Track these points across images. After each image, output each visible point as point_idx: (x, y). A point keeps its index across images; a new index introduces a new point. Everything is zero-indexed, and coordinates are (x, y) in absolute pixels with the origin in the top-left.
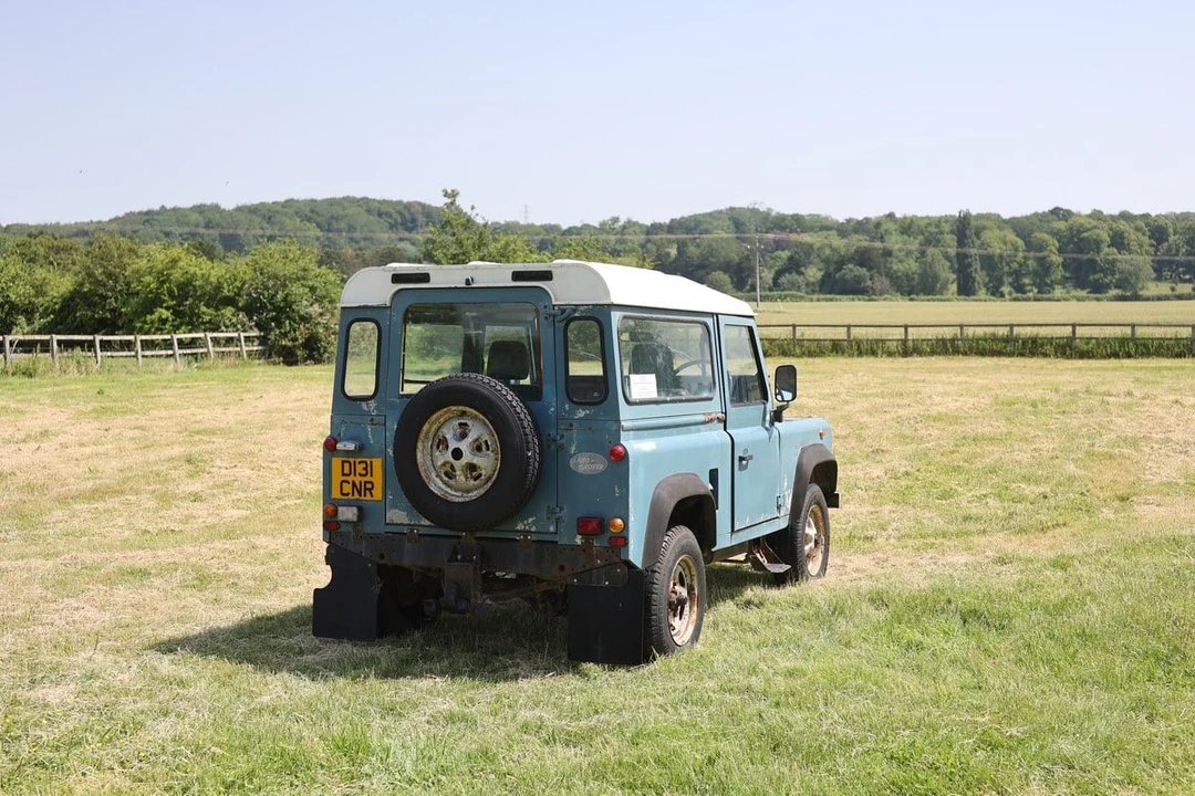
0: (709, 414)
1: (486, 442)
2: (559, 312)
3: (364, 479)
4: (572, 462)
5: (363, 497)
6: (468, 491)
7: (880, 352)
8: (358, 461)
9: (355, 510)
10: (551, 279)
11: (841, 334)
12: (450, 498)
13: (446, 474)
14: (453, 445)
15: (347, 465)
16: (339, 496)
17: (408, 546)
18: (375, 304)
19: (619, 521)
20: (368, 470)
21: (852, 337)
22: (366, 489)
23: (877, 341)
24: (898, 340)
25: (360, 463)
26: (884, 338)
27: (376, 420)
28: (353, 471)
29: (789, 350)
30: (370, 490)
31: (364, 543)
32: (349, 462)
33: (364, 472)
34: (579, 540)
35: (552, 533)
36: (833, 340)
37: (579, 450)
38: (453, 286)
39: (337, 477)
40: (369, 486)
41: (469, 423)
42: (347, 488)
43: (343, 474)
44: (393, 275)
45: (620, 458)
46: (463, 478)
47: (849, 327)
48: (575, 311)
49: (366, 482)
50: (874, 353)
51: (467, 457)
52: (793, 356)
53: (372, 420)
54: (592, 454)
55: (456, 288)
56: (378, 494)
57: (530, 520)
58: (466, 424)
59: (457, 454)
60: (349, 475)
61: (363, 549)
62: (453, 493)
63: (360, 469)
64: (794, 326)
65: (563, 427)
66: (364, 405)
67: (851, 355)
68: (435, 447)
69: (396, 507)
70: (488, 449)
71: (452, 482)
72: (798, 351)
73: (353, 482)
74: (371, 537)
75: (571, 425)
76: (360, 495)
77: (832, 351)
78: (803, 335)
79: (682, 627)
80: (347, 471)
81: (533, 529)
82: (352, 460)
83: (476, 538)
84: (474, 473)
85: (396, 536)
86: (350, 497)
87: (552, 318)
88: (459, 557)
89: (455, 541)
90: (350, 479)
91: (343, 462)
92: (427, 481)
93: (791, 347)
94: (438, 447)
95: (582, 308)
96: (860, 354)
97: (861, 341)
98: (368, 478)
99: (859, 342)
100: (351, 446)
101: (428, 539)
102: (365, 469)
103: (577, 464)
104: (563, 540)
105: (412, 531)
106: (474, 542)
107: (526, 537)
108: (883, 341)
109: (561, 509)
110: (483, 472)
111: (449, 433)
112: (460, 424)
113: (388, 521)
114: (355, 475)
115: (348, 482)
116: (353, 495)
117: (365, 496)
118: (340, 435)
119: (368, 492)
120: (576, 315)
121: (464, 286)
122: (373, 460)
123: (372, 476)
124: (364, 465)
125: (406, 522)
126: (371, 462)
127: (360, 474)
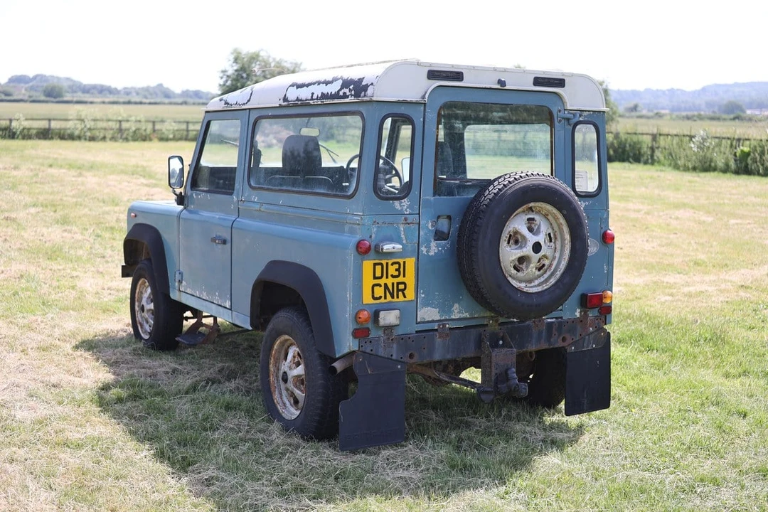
1: (549, 234)
2: (570, 116)
3: (396, 280)
5: (395, 299)
6: (531, 281)
8: (390, 262)
9: (397, 313)
10: (563, 86)
13: (515, 268)
14: (533, 240)
15: (378, 268)
16: (373, 301)
17: (438, 341)
19: (608, 292)
20: (401, 270)
22: (398, 290)
25: (392, 264)
27: (411, 218)
28: (385, 272)
30: (403, 291)
31: (395, 346)
32: (382, 265)
33: (397, 273)
34: (578, 313)
38: (488, 86)
39: (368, 281)
40: (401, 287)
41: (537, 217)
42: (379, 292)
43: (375, 278)
44: (429, 71)
46: (533, 270)
48: (580, 116)
49: (398, 284)
51: (545, 250)
53: (406, 219)
55: (490, 89)
56: (410, 294)
58: (533, 219)
59: (537, 247)
60: (381, 277)
61: (394, 352)
63: (392, 270)
66: (397, 203)
69: (428, 305)
70: (551, 241)
71: (520, 274)
73: (386, 285)
74: (402, 337)
76: (393, 297)
80: (378, 274)
82: (384, 262)
83: (499, 324)
84: (539, 264)
85: (426, 333)
86: (382, 300)
87: (563, 121)
89: (480, 330)
90: (382, 282)
91: (375, 265)
98: (401, 279)
101: (457, 331)
102: (398, 270)
104: (567, 315)
105: (444, 325)
106: (497, 327)
110: (546, 262)
112: (529, 219)
113: (419, 320)
114: (387, 277)
115: (380, 285)
116: (385, 298)
117: (398, 297)
118: (373, 236)
119: (400, 293)
120: (581, 119)
121: (498, 87)
122: (407, 260)
123: (404, 276)
124: (396, 266)
125: (437, 317)
126: (404, 262)
127: (392, 276)
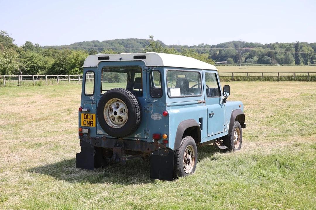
0: (200, 100)
1: (124, 110)
2: (148, 69)
3: (90, 120)
4: (152, 116)
5: (90, 126)
6: (119, 125)
7: (271, 80)
8: (88, 115)
9: (87, 130)
10: (145, 58)
11: (260, 75)
12: (113, 127)
13: (113, 119)
14: (114, 110)
15: (85, 116)
16: (83, 125)
17: (103, 141)
18: (93, 66)
19: (166, 135)
20: (92, 117)
21: (263, 76)
22: (91, 123)
23: (270, 77)
24: (276, 77)
25: (89, 115)
26: (272, 76)
27: (94, 102)
28: (87, 118)
29: (246, 79)
30: (92, 123)
31: (90, 140)
32: (86, 115)
33: (90, 118)
34: (153, 141)
35: (145, 138)
36: (258, 77)
37: (154, 112)
38: (116, 60)
39: (83, 120)
40: (92, 122)
41: (119, 103)
42: (86, 123)
43: (84, 119)
44: (99, 57)
45: (166, 115)
46: (117, 121)
47: (262, 73)
48: (152, 68)
49: (91, 121)
50: (269, 80)
51: (119, 114)
52: (247, 81)
53: (92, 102)
54: (158, 114)
55: (117, 61)
56: (94, 125)
57: (139, 134)
58: (118, 104)
59: (115, 113)
60: (86, 119)
61: (90, 142)
62: (115, 125)
63: (89, 117)
64: (247, 73)
65: (149, 105)
66: (90, 97)
67: (263, 81)
68: (109, 111)
69: (99, 129)
70: (125, 112)
71: (114, 122)
72: (248, 79)
73: (87, 121)
74: (92, 138)
75: (151, 105)
76: (89, 125)
77: (258, 80)
78: (249, 75)
79: (189, 168)
80: (85, 118)
81: (140, 137)
82: (87, 114)
83: (123, 139)
84: (121, 119)
85: (99, 139)
86: (86, 125)
87: (145, 71)
88: (118, 145)
89: (116, 140)
90: (86, 120)
91: (84, 115)
92: (107, 122)
93: (246, 78)
94: (110, 111)
95: (155, 67)
96: (266, 80)
97: (266, 77)
98: (91, 120)
99: (265, 77)
100: (86, 110)
101: (109, 139)
102: (90, 117)
103: (153, 117)
104: (149, 141)
105: (104, 136)
106: (122, 140)
107: (137, 139)
108: (272, 77)
109: (148, 131)
110: (123, 119)
111: (113, 107)
112: (117, 104)
113: (97, 133)
114: (88, 119)
115: (86, 121)
116: (87, 125)
117: (91, 125)
118: (84, 106)
119: (91, 124)
120: (153, 69)
121: (119, 60)
122: (93, 114)
123: (92, 119)
124: (90, 116)
125: (102, 134)
126: (92, 115)
127: (89, 119)
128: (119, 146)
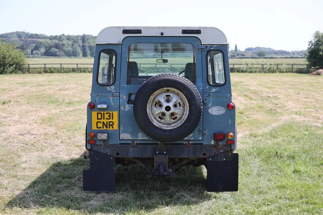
1: (179, 103)
2: (205, 47)
3: (108, 121)
4: (210, 111)
5: (108, 129)
6: (170, 124)
7: (86, 71)
8: (105, 113)
9: (106, 135)
10: (200, 33)
11: (75, 66)
13: (159, 117)
14: (165, 105)
15: (100, 115)
16: (96, 128)
17: (131, 149)
18: (115, 43)
19: (231, 134)
20: (111, 116)
21: (78, 67)
22: (110, 125)
23: (86, 68)
24: (91, 68)
25: (106, 114)
26: (87, 67)
27: (115, 94)
28: (103, 117)
29: (60, 71)
30: (112, 125)
31: (109, 149)
33: (109, 118)
34: (213, 142)
35: (201, 140)
36: (73, 68)
37: (213, 105)
38: (154, 35)
39: (94, 120)
40: (111, 123)
41: (171, 95)
42: (100, 125)
43: (98, 119)
44: (123, 30)
45: (231, 108)
46: (169, 119)
47: (77, 64)
48: (211, 47)
49: (109, 122)
50: (85, 72)
51: (173, 110)
52: (61, 73)
53: (113, 94)
54: (219, 107)
55: (156, 36)
56: (116, 127)
57: (191, 135)
58: (169, 96)
59: (168, 109)
60: (101, 119)
61: (108, 151)
62: (163, 126)
63: (106, 116)
64: (61, 64)
65: (206, 96)
66: (108, 88)
67: (78, 72)
68: (154, 106)
69: (125, 132)
70: (180, 106)
71: (162, 121)
72: (62, 71)
73: (103, 122)
74: (112, 146)
75: (209, 95)
76: (107, 128)
77: (73, 71)
78: (64, 67)
80: (100, 117)
81: (192, 139)
82: (102, 113)
83: (165, 144)
84: (173, 117)
85: (125, 145)
86: (102, 129)
87: (200, 50)
88: (157, 152)
89: (154, 146)
90: (102, 121)
91: (98, 113)
92: (152, 121)
93: (61, 70)
95: (215, 46)
96: (81, 72)
97: (81, 68)
98: (111, 120)
99: (80, 69)
101: (141, 145)
103: (212, 111)
104: (205, 143)
105: (133, 142)
106: (164, 146)
107: (189, 142)
108: (87, 68)
109: (205, 130)
110: (178, 116)
111: (162, 99)
112: (167, 96)
113: (121, 139)
114: (104, 119)
115: (100, 122)
116: (103, 128)
117: (109, 128)
118: (97, 101)
119: (111, 126)
120: (212, 49)
121: (160, 35)
122: (113, 112)
123: (113, 119)
124: (109, 115)
125: (130, 138)
126: (112, 113)
127: (106, 119)
128: (159, 154)
